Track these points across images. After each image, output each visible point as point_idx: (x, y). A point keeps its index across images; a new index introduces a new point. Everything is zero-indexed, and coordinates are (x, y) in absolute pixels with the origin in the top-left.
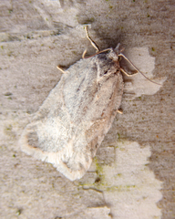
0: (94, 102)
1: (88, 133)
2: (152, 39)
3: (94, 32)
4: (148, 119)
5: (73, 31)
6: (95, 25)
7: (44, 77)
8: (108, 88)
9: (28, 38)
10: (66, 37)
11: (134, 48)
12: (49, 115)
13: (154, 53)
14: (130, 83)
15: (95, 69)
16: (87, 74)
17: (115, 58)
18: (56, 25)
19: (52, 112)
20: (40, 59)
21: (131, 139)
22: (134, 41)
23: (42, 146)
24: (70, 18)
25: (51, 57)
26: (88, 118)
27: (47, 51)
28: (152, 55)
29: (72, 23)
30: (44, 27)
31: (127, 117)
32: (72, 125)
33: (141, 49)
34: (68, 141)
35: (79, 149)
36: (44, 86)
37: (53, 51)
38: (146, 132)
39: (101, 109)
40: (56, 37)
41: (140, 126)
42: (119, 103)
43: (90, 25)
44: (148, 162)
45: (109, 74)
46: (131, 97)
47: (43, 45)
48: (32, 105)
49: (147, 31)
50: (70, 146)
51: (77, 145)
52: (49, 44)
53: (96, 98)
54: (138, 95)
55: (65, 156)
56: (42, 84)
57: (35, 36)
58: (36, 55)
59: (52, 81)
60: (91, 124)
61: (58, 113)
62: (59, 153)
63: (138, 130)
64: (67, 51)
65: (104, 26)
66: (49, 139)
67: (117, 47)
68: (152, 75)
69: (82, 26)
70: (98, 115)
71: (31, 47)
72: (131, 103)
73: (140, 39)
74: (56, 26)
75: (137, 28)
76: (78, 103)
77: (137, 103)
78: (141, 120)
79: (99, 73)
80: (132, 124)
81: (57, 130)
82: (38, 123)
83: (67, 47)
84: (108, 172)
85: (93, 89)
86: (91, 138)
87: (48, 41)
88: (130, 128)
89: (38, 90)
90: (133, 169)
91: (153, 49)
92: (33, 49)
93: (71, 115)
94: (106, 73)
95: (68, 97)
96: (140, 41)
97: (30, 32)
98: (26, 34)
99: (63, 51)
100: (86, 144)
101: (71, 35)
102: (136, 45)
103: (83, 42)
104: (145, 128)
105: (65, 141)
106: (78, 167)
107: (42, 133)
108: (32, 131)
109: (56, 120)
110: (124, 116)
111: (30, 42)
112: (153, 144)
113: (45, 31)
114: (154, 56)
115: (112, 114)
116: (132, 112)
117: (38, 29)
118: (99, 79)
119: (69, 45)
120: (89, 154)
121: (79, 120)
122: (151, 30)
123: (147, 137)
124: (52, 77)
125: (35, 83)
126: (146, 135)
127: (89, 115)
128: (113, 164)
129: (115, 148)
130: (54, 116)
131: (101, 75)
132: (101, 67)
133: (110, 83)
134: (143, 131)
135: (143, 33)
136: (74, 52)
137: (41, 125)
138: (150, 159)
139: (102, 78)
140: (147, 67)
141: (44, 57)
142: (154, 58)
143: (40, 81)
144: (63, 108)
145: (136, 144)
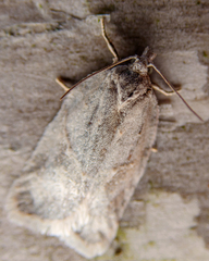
0: (115, 140)
1: (109, 186)
2: (203, 39)
3: (114, 26)
4: (195, 160)
5: (81, 24)
6: (115, 15)
7: (36, 95)
8: (135, 118)
9: (12, 34)
10: (70, 34)
11: (177, 52)
12: (47, 164)
13: (205, 59)
14: (169, 106)
15: (114, 90)
16: (101, 98)
17: (144, 71)
18: (56, 14)
19: (52, 160)
20: (30, 67)
21: (170, 189)
22: (175, 41)
23: (40, 211)
24: (76, 4)
25: (47, 64)
26: (107, 166)
27: (41, 54)
28: (203, 62)
29: (81, 12)
30: (37, 18)
31: (164, 157)
32: (84, 178)
33: (186, 53)
34: (80, 202)
35: (97, 212)
36: (37, 109)
37: (50, 55)
38: (193, 180)
39: (127, 150)
40: (55, 34)
41: (184, 171)
42: (154, 138)
43: (108, 16)
44: (194, 224)
45: (135, 97)
46: (169, 127)
47: (34, 46)
48: (18, 138)
49: (196, 26)
50: (83, 208)
51: (94, 206)
52: (45, 44)
53: (119, 135)
54: (181, 123)
55: (77, 223)
56: (33, 106)
57: (22, 31)
58: (24, 62)
59: (49, 101)
60: (114, 173)
61: (61, 160)
62: (68, 220)
63: (180, 176)
64: (72, 56)
65: (129, 17)
66: (50, 199)
67: (145, 53)
68: (202, 94)
69: (96, 18)
70: (122, 159)
71: (15, 48)
72: (171, 136)
73: (184, 38)
74: (55, 17)
75: (180, 20)
76: (91, 144)
77: (179, 135)
78: (185, 161)
79: (120, 96)
80: (171, 166)
81: (62, 187)
82: (31, 176)
83: (72, 49)
84: (134, 239)
85: (113, 121)
86: (114, 194)
87: (42, 39)
88: (167, 173)
89: (27, 115)
90: (173, 235)
91: (204, 54)
92: (19, 51)
93: (83, 163)
94: (131, 95)
95: (75, 135)
96: (185, 41)
97: (15, 26)
98: (8, 28)
99: (66, 56)
100: (107, 203)
101: (79, 31)
102: (179, 48)
103: (98, 41)
104: (190, 174)
105: (76, 202)
106: (97, 237)
107: (38, 191)
108: (23, 189)
109: (59, 171)
110: (160, 155)
111: (16, 40)
112: (202, 198)
113: (39, 24)
114: (205, 64)
115: (144, 154)
116: (171, 149)
117: (27, 20)
118: (121, 106)
119: (76, 46)
120: (113, 216)
121: (95, 170)
122: (201, 25)
123: (195, 186)
124: (49, 96)
125: (22, 103)
126: (192, 184)
127: (109, 160)
128: (142, 227)
129: (146, 202)
130: (55, 165)
131: (123, 100)
132: (123, 87)
133: (138, 111)
134: (187, 177)
135: (189, 28)
136: (83, 58)
137: (35, 179)
138: (198, 219)
139: (125, 103)
140: (195, 82)
141: (36, 65)
142: (205, 68)
143: (30, 101)
144: (68, 152)
145: (176, 197)
